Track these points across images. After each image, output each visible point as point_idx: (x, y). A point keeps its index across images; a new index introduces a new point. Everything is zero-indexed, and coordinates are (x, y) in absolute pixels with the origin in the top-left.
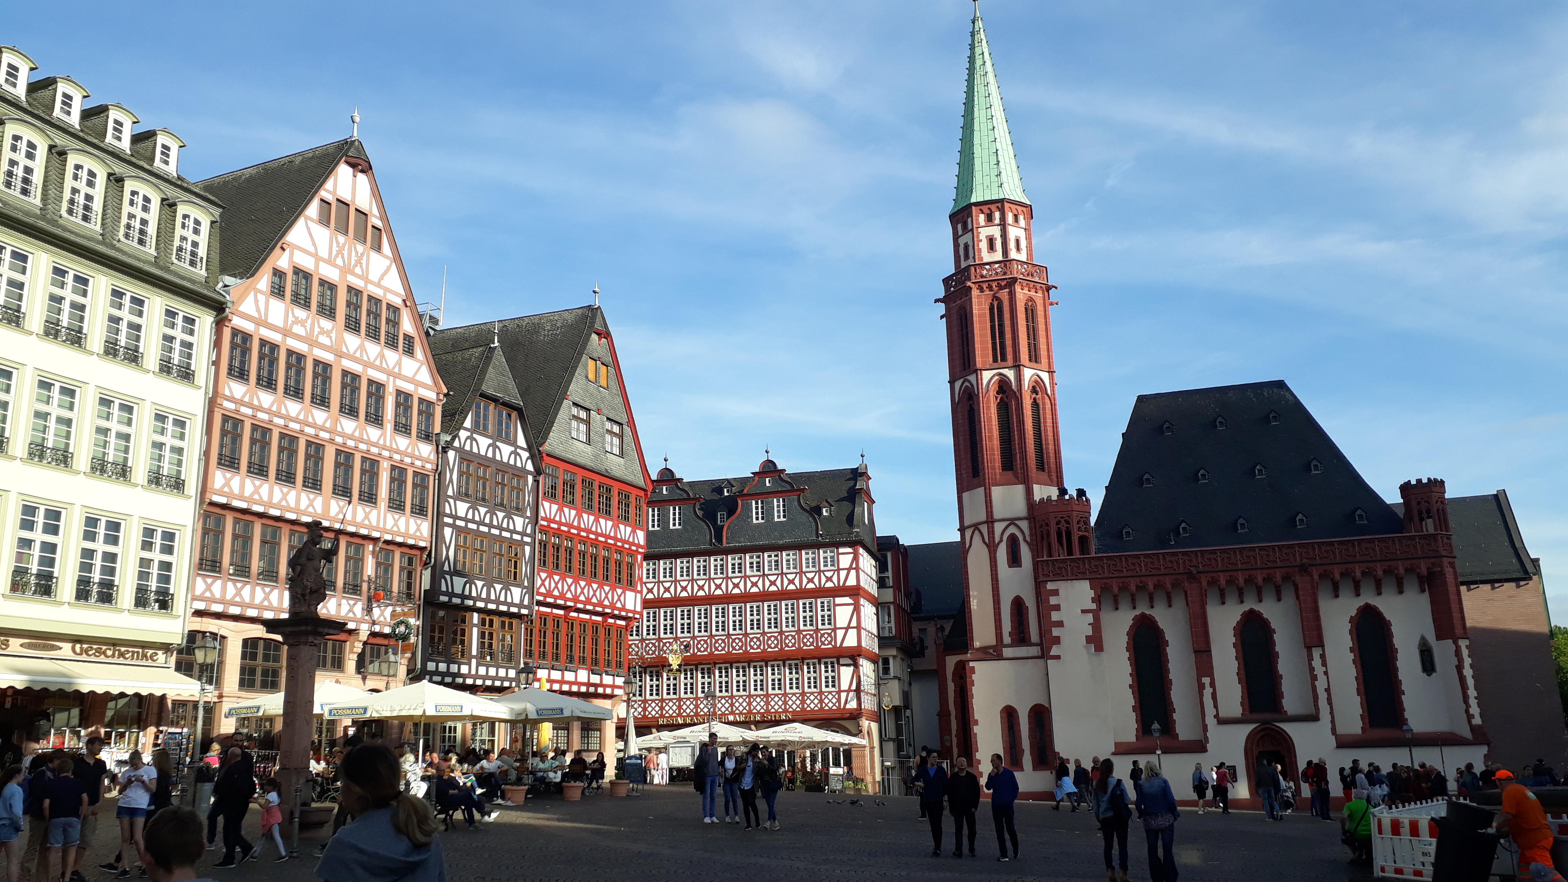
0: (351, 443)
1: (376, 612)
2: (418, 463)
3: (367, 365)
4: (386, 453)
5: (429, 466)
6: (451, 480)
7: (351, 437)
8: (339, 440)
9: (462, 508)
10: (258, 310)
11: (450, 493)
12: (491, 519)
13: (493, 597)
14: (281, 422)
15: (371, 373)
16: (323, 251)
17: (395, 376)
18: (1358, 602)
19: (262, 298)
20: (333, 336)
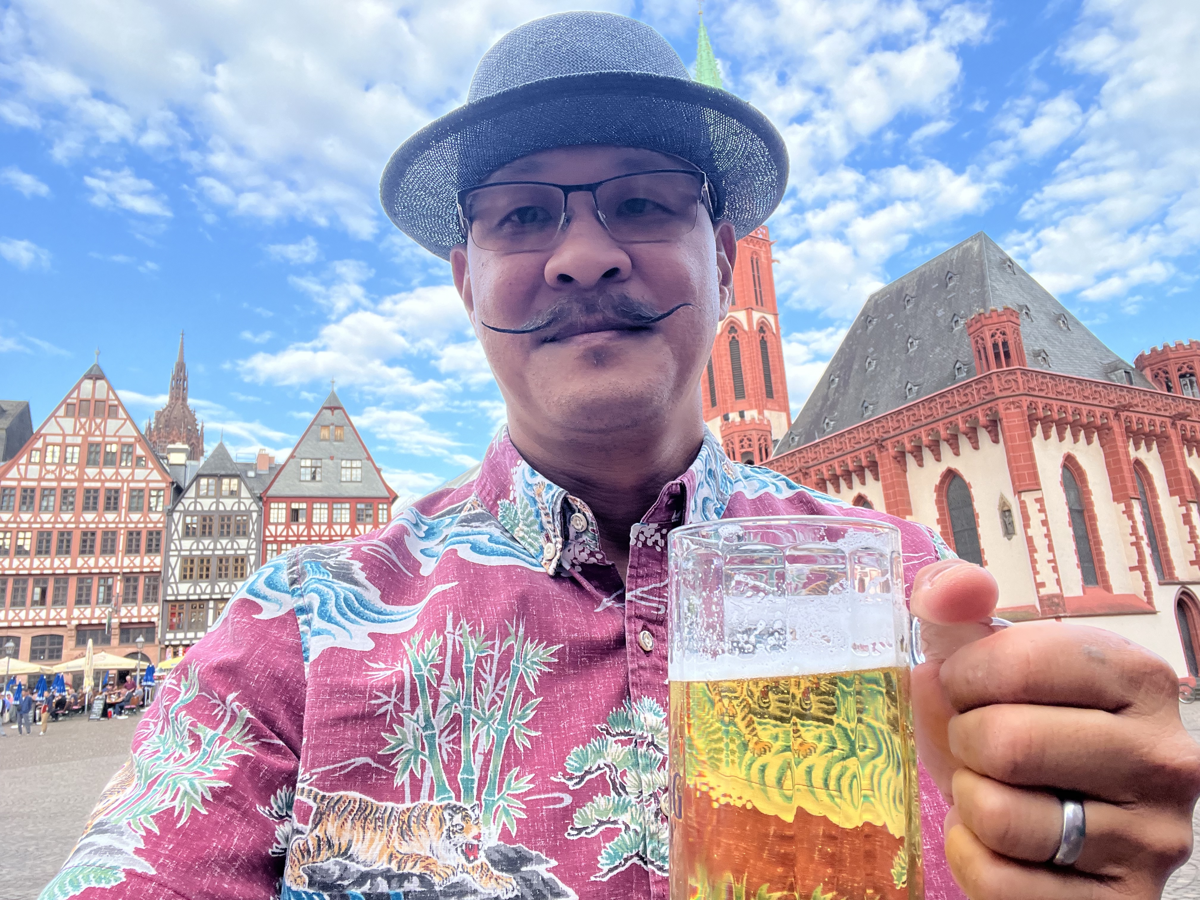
0: (92, 526)
1: (123, 611)
2: (151, 525)
3: (103, 482)
4: (121, 526)
5: (160, 525)
6: (176, 530)
7: (93, 522)
8: (83, 526)
9: (187, 544)
10: (20, 473)
11: (175, 536)
12: (215, 545)
13: (217, 590)
14: (38, 526)
15: (108, 485)
16: (69, 430)
17: (129, 482)
18: (941, 468)
19: (22, 468)
20: (77, 473)
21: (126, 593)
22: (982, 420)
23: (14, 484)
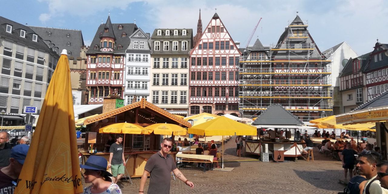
0: (219, 70)
1: (229, 99)
2: (236, 70)
3: (221, 55)
4: (227, 70)
7: (218, 69)
8: (216, 70)
10: (196, 53)
13: (259, 93)
14: (203, 70)
15: (222, 56)
16: (209, 37)
17: (229, 55)
19: (197, 51)
20: (213, 52)
21: (230, 93)
23: (195, 56)
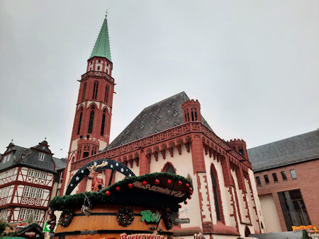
18: (165, 162)
22: (184, 141)
